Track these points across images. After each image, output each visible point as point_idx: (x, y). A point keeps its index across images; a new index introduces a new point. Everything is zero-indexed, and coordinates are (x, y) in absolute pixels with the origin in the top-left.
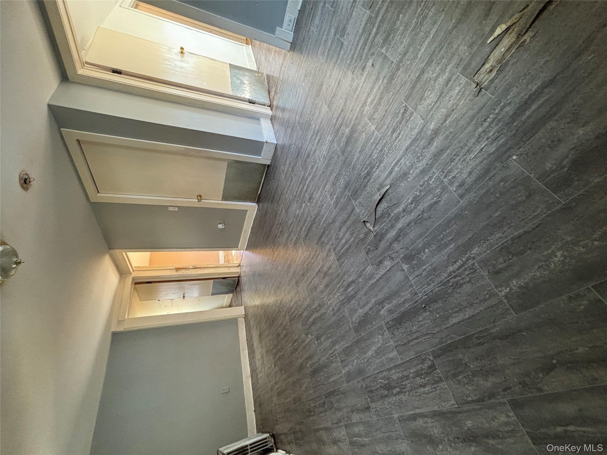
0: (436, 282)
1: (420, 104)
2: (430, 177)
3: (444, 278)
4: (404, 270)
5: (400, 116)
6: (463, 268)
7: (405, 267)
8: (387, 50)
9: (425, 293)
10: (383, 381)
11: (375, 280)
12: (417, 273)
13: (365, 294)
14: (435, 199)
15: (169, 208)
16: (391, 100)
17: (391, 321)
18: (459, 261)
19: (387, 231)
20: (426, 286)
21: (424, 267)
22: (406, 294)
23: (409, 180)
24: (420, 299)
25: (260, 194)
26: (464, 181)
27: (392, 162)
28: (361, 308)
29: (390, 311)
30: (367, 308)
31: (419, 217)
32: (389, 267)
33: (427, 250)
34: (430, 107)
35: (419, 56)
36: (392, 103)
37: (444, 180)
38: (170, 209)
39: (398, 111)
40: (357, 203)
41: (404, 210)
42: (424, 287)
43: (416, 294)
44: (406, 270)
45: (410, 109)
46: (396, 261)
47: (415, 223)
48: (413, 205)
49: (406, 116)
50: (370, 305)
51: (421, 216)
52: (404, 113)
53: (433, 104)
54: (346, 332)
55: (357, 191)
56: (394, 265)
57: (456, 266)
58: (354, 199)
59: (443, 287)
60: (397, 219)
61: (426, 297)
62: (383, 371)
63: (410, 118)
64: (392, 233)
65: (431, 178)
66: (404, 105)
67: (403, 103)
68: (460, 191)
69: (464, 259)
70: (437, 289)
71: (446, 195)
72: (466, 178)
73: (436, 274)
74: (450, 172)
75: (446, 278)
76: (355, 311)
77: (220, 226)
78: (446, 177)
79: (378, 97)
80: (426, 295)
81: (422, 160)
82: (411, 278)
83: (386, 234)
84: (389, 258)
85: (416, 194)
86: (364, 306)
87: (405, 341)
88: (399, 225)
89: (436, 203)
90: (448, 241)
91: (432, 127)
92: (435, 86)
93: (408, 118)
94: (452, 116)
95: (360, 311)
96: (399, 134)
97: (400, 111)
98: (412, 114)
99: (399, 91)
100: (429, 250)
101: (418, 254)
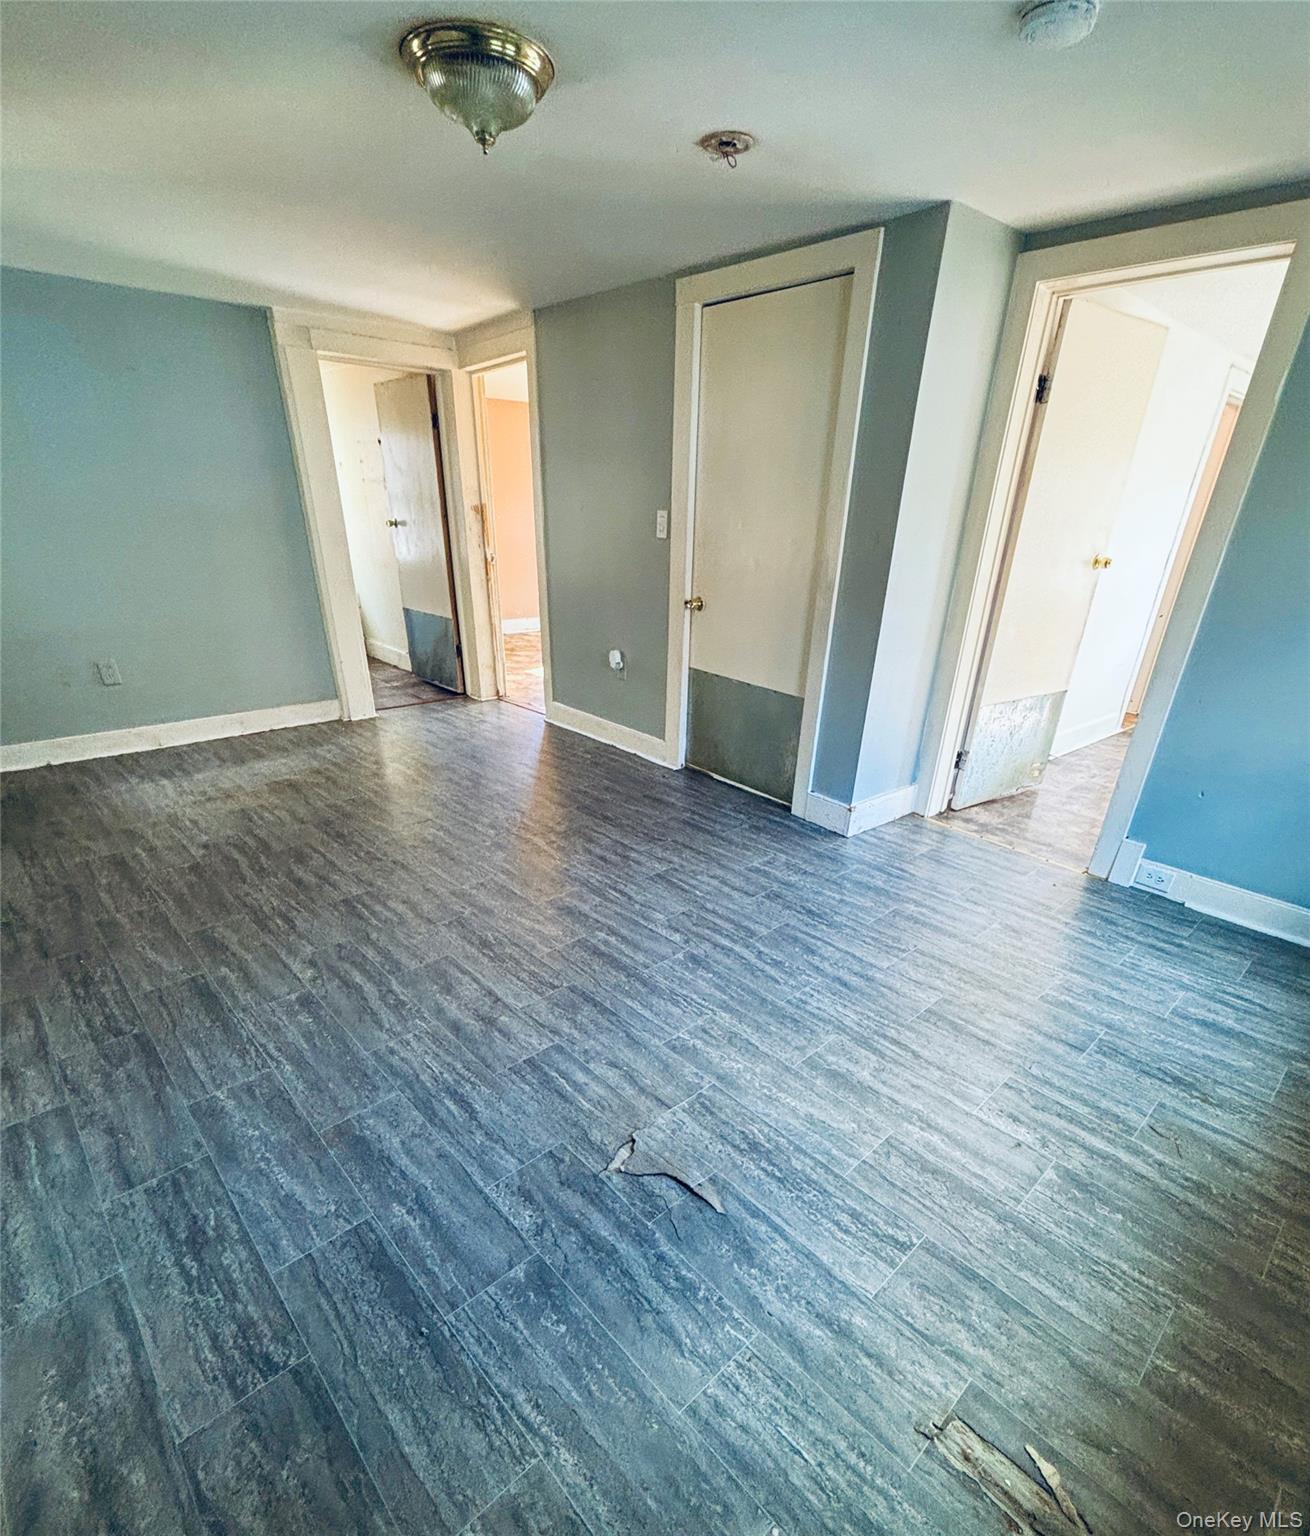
0: (485, 1360)
1: (912, 1284)
2: (742, 1324)
3: (498, 1381)
4: (511, 1267)
5: (890, 1231)
6: (523, 1429)
7: (519, 1272)
8: (1049, 1185)
9: (458, 1330)
10: (212, 1223)
11: (481, 1184)
12: (505, 1304)
13: (442, 1156)
14: (688, 1341)
15: (664, 513)
16: (928, 1203)
17: (377, 1236)
18: (540, 1418)
19: (607, 1211)
20: (476, 1333)
21: (520, 1324)
22: (449, 1277)
23: (735, 1265)
24: (440, 1318)
25: (712, 778)
26: (728, 1415)
27: (779, 1216)
28: (403, 1143)
29: (401, 1236)
30: (404, 1161)
31: (645, 1303)
32: (516, 1223)
33: (563, 1328)
34: (903, 1312)
35: (1022, 1274)
36: (920, 1206)
37: (732, 1363)
38: (662, 515)
39: (901, 1224)
40: (681, 1115)
41: (661, 1257)
42: (472, 1327)
43: (453, 1306)
44: (512, 1274)
45: (904, 1258)
46: (532, 1242)
47: (630, 1292)
48: (673, 1283)
49: (889, 1248)
50: (412, 1170)
51: (647, 1307)
52: (897, 1241)
53: (909, 1319)
54: (334, 1100)
55: (712, 1113)
56: (522, 1239)
57: (527, 1409)
58: (691, 1105)
59: (475, 1381)
60: (642, 1240)
61: (447, 1334)
62: (239, 1222)
63: (881, 1258)
64: (603, 1229)
65: (737, 1325)
66: (915, 1240)
67: (919, 1238)
68: (705, 1407)
69: (544, 1429)
70: (468, 1363)
71: (697, 1369)
72: (734, 1420)
73: (506, 1360)
74: (750, 1376)
75: (497, 1386)
76: (394, 1125)
77: (615, 657)
78: (740, 1366)
79: (941, 1164)
80: (452, 1335)
81: (782, 1299)
82: (491, 1289)
83: (601, 1211)
84: (540, 1221)
85: (699, 1289)
86: (409, 1152)
87: (328, 1284)
88: (624, 1247)
89: (679, 1345)
90: (587, 1385)
91: (857, 1320)
92: (952, 1322)
93: (883, 1254)
94: (879, 1371)
95: (396, 1142)
96: (847, 1232)
97: (902, 1229)
98: (892, 1264)
99: (949, 1223)
100: (563, 1336)
101: (554, 1305)
